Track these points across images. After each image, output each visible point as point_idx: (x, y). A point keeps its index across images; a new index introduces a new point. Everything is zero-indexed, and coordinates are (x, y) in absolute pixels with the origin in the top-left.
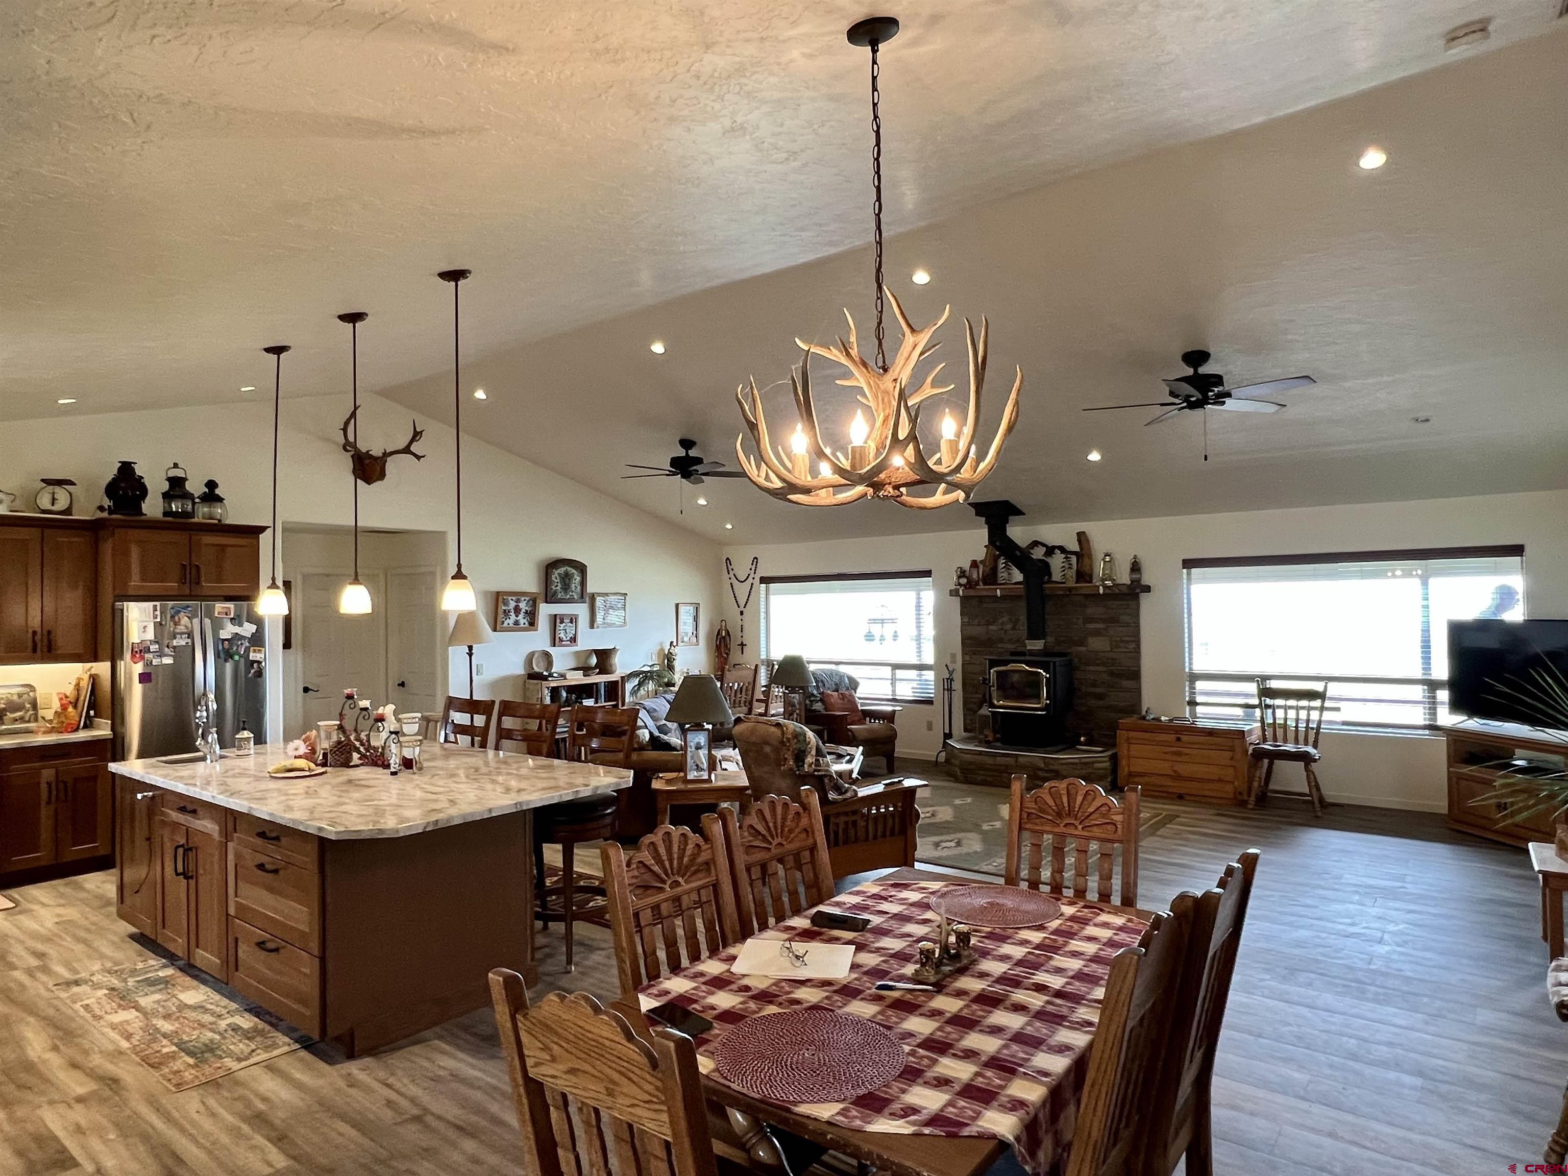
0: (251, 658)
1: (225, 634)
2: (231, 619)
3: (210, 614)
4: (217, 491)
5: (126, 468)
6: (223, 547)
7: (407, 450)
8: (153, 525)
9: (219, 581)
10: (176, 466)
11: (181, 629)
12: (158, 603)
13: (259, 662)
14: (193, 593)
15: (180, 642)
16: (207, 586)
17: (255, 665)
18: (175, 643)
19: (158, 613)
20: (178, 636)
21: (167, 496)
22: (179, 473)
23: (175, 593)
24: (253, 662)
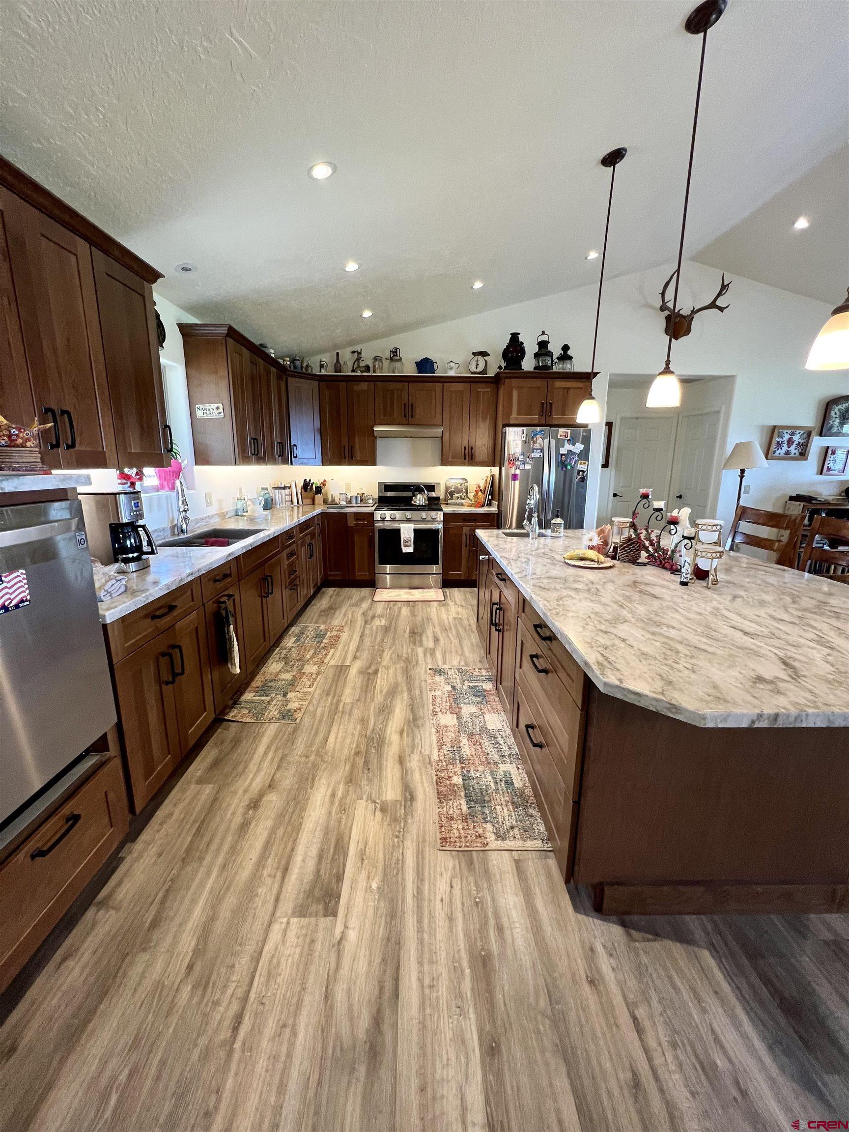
0: (579, 468)
1: (563, 451)
2: (568, 440)
3: (554, 436)
5: (515, 337)
6: (568, 389)
7: (713, 305)
8: (528, 375)
10: (543, 333)
11: (537, 446)
12: (525, 428)
13: (584, 472)
14: (547, 422)
15: (536, 454)
16: (555, 417)
17: (581, 473)
18: (533, 455)
19: (525, 435)
20: (535, 451)
21: (537, 355)
22: (545, 338)
23: (536, 422)
24: (579, 471)
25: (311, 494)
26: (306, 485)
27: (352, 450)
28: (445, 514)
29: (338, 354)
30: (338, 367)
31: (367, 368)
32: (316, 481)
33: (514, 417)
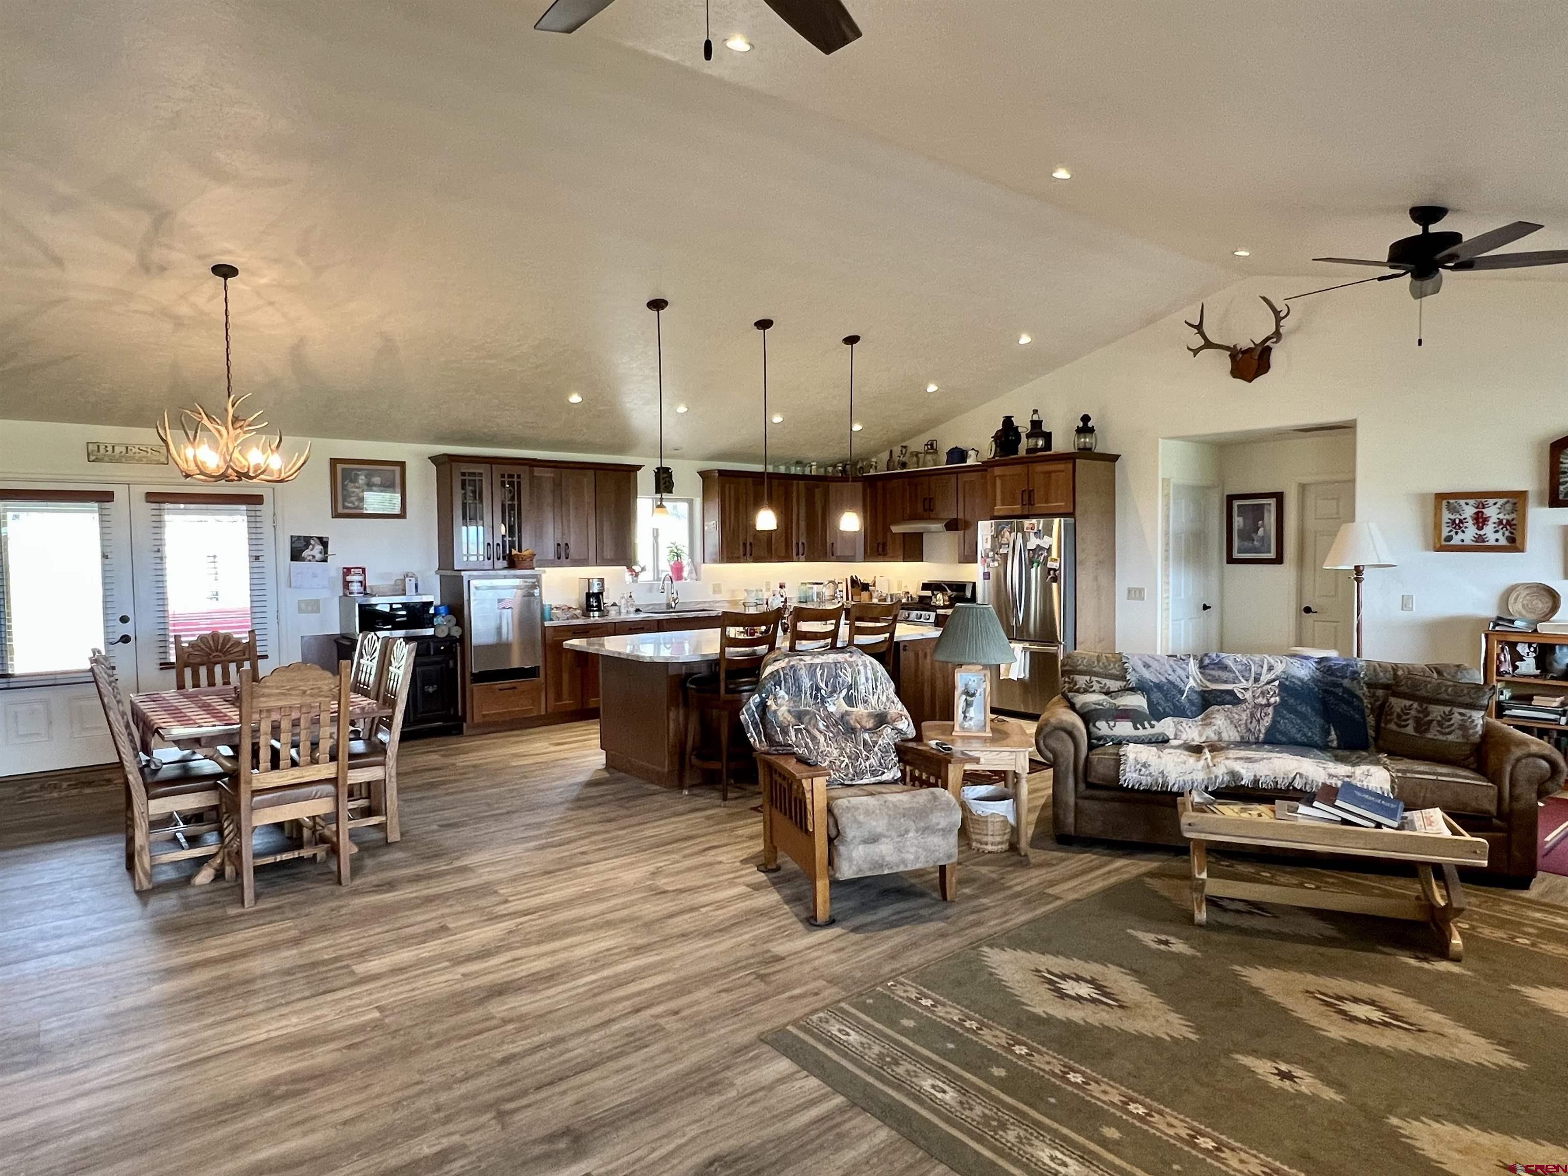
0: (1049, 566)
1: (1031, 545)
2: (1035, 533)
3: (1021, 529)
4: (1090, 424)
5: (1008, 421)
6: (1049, 473)
8: (1021, 461)
9: (1047, 502)
10: (1035, 412)
11: (1004, 541)
13: (1055, 570)
14: (1031, 513)
15: (1003, 551)
16: (1040, 506)
17: (1052, 572)
18: (999, 551)
19: (994, 529)
20: (1001, 546)
21: (1028, 436)
22: (1035, 418)
23: (1018, 513)
24: (1050, 569)
25: (857, 590)
26: (854, 582)
27: (884, 545)
28: (937, 616)
29: (891, 452)
30: (890, 464)
31: (904, 465)
32: (863, 578)
33: (1000, 509)
